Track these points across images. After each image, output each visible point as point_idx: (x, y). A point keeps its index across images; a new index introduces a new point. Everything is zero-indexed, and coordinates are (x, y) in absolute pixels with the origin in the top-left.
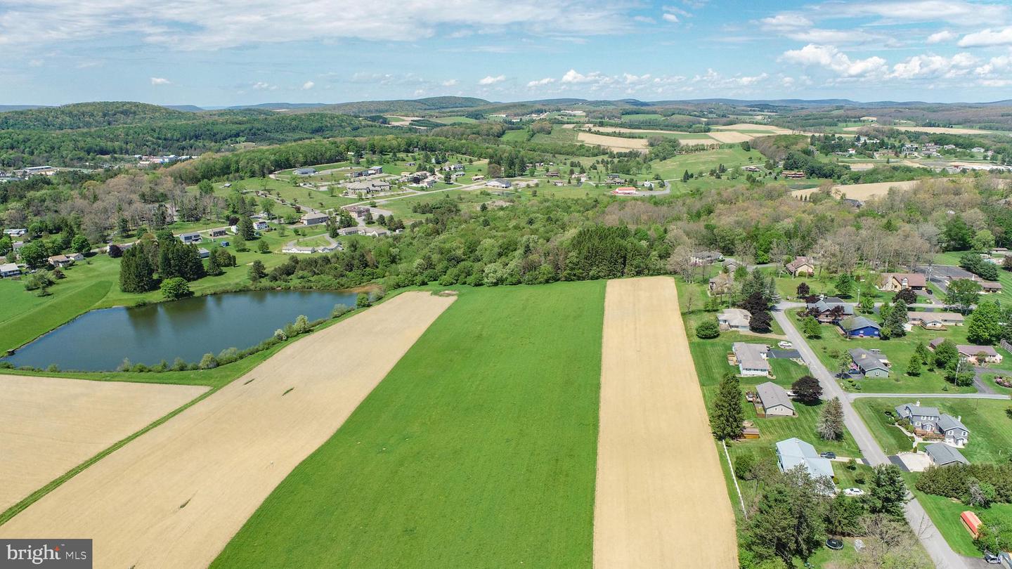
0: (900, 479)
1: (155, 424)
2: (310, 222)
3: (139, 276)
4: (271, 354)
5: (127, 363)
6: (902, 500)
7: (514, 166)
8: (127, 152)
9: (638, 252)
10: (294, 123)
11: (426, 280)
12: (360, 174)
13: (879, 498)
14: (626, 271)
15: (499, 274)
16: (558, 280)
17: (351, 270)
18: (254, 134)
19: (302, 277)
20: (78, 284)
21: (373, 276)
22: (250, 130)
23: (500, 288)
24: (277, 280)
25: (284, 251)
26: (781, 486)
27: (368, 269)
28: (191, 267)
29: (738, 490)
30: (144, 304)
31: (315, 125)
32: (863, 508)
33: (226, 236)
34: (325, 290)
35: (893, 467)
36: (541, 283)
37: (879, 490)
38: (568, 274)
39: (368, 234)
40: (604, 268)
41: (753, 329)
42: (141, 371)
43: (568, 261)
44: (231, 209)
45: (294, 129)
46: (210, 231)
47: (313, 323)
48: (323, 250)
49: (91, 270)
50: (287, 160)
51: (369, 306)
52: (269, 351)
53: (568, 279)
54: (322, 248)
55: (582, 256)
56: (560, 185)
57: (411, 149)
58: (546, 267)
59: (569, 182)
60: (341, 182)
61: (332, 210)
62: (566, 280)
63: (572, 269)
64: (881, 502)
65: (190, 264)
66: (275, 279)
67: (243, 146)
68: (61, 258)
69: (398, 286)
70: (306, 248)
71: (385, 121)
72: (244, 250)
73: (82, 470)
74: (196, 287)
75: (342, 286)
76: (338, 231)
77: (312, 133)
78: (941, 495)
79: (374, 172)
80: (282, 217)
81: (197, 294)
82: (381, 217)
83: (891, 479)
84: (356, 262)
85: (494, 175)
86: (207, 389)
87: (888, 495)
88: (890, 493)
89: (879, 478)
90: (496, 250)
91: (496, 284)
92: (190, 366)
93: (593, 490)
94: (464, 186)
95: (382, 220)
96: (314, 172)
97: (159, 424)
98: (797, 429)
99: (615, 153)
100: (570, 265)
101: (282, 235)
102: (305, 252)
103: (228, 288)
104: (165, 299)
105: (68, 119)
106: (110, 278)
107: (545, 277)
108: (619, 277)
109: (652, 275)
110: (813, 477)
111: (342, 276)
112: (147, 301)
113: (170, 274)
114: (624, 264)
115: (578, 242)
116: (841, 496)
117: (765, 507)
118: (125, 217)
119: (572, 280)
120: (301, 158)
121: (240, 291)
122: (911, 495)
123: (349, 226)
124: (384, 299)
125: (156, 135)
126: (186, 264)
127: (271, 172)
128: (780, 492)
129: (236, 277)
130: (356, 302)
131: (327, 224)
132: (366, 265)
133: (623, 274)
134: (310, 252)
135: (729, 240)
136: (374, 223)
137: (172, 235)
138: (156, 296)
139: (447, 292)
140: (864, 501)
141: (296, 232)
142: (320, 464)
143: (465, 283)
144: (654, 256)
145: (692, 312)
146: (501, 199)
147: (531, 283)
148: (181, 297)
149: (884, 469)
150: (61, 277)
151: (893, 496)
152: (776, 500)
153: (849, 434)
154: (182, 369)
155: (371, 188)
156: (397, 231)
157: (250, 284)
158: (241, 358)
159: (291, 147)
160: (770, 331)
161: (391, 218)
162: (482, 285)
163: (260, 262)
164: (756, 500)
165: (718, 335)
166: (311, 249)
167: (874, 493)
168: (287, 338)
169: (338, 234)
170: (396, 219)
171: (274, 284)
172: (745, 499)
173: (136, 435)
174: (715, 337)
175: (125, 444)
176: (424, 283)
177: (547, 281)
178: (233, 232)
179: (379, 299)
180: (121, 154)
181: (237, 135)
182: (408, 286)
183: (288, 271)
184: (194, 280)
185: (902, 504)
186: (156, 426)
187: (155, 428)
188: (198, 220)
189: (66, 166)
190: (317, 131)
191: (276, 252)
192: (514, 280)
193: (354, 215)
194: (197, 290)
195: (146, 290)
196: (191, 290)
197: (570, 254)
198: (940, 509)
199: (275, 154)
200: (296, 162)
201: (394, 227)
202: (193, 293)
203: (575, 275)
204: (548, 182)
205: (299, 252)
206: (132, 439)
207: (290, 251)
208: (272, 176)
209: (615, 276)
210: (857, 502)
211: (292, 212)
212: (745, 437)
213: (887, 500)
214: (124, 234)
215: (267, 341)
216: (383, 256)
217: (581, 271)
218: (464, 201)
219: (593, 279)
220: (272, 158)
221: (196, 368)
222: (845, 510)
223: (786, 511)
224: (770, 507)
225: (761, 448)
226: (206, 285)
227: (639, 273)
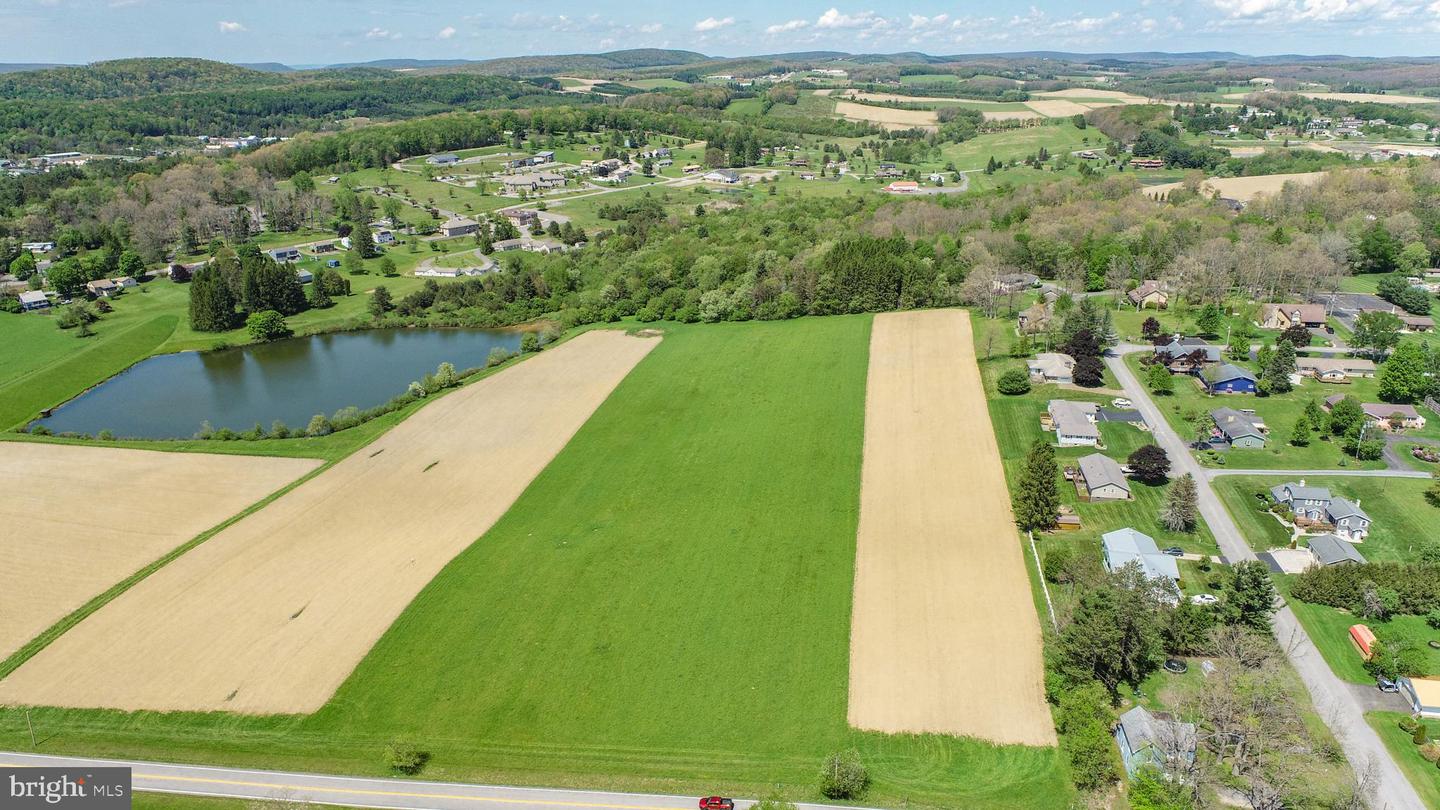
0: (1268, 580)
1: (252, 510)
2: (453, 231)
3: (216, 308)
4: (405, 417)
5: (206, 427)
6: (1269, 608)
7: (743, 151)
8: (186, 132)
9: (918, 274)
10: (424, 89)
11: (618, 314)
12: (523, 163)
13: (1238, 605)
14: (901, 301)
15: (721, 306)
16: (805, 314)
17: (513, 300)
18: (368, 105)
19: (443, 311)
20: (131, 320)
21: (544, 309)
22: (362, 99)
23: (723, 326)
24: (408, 314)
25: (417, 274)
26: (1104, 588)
27: (536, 299)
28: (287, 295)
29: (1048, 597)
30: (225, 348)
31: (456, 92)
32: (1215, 619)
33: (335, 252)
34: (476, 327)
35: (1258, 564)
36: (780, 318)
37: (1238, 595)
38: (821, 306)
39: (535, 250)
40: (870, 297)
41: (1078, 381)
42: (228, 439)
43: (818, 287)
44: (340, 214)
45: (425, 98)
46: (312, 245)
47: (463, 372)
48: (472, 272)
49: (149, 300)
50: (418, 142)
51: (539, 350)
52: (402, 412)
53: (819, 313)
54: (471, 269)
55: (839, 280)
56: (809, 178)
57: (595, 126)
58: (788, 296)
59: (823, 175)
60: (495, 174)
61: (483, 214)
62: (816, 315)
63: (825, 298)
64: (1240, 610)
65: (287, 291)
66: (405, 312)
67: (353, 123)
68: (105, 283)
69: (579, 323)
70: (450, 269)
71: (556, 86)
72: (361, 272)
73: (156, 569)
74: (297, 324)
75: (501, 322)
76: (494, 245)
77: (452, 103)
78: (1325, 604)
79: (541, 160)
80: (412, 225)
81: (297, 334)
82: (554, 225)
83: (1255, 580)
84: (519, 289)
85: (714, 163)
86: (320, 463)
87: (1251, 602)
88: (1253, 599)
89: (1239, 579)
90: (718, 272)
91: (717, 320)
92: (294, 432)
93: (850, 597)
94: (671, 180)
95: (555, 230)
96: (456, 160)
97: (257, 509)
98: (1132, 516)
99: (889, 131)
100: (822, 292)
101: (414, 251)
102: (447, 275)
103: (341, 325)
104: (253, 341)
105: (99, 83)
106: (173, 312)
107: (787, 310)
108: (892, 310)
109: (938, 307)
110: (1150, 577)
111: (500, 308)
112: (228, 343)
113: (259, 306)
114: (899, 291)
115: (833, 261)
116: (1186, 604)
117: (1082, 616)
118: (191, 225)
119: (824, 314)
120: (437, 141)
121: (358, 329)
122: (1282, 601)
123: (509, 237)
124: (559, 341)
125: (227, 107)
126: (281, 291)
127: (395, 160)
128: (1102, 596)
129: (352, 309)
130: (521, 345)
131: (477, 234)
132: (534, 293)
133: (896, 306)
134: (454, 275)
135: (1049, 257)
136: (543, 233)
137: (258, 250)
138: (241, 337)
139: (647, 331)
140: (1217, 610)
141: (434, 246)
142: (478, 563)
143: (673, 319)
144: (942, 279)
145: (993, 358)
146: (724, 199)
147: (766, 317)
148: (276, 337)
149: (1246, 567)
150: (107, 310)
151: (1257, 603)
152: (1096, 606)
153: (1205, 524)
154: (283, 436)
155: (539, 183)
156: (577, 245)
157: (371, 319)
158: (364, 421)
159: (424, 122)
160: (1101, 385)
161: (568, 226)
162: (697, 321)
163: (384, 289)
164: (1071, 607)
165: (1029, 389)
166: (455, 270)
167: (1232, 599)
168: (426, 394)
169: (492, 250)
170: (575, 228)
171: (405, 320)
172: (1057, 608)
173: (226, 525)
174: (1023, 392)
175: (211, 536)
176: (615, 319)
177: (789, 316)
178: (344, 247)
179: (553, 340)
180: (179, 133)
181: (344, 107)
182: (593, 322)
183: (424, 301)
184: (293, 314)
185: (1269, 614)
186: (252, 512)
187: (252, 515)
188: (294, 229)
189: (101, 153)
190: (459, 101)
191: (406, 275)
192: (743, 314)
193: (515, 222)
194: (298, 329)
195: (226, 329)
196: (289, 327)
197: (823, 277)
198: (1322, 622)
199: (400, 135)
200: (431, 145)
201: (571, 240)
202: (291, 332)
203: (828, 307)
204: (793, 174)
205: (439, 275)
206: (221, 529)
207: (426, 274)
208: (396, 166)
209: (885, 309)
210: (1207, 611)
211: (427, 217)
212: (1060, 528)
213: (1249, 608)
214: (192, 250)
215: (399, 398)
216: (557, 281)
217: (837, 300)
218: (671, 202)
219: (854, 311)
220: (397, 139)
221: (303, 435)
222: (1191, 622)
223: (1109, 620)
224: (1088, 615)
225: (1081, 542)
226: (310, 322)
227: (919, 304)
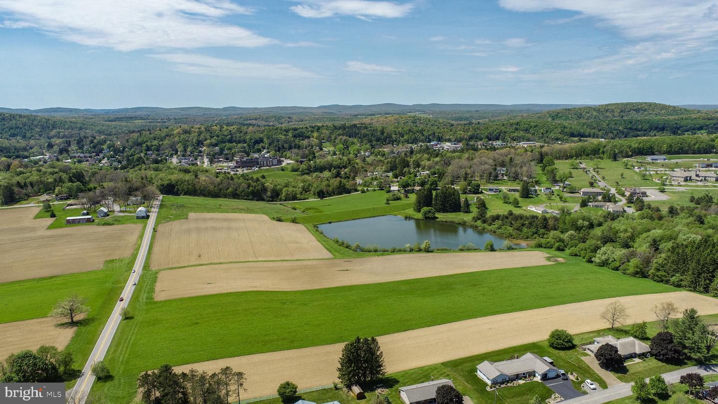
2: (585, 193)
4: (387, 255)
16: (645, 277)
25: (529, 208)
30: (409, 218)
36: (629, 274)
38: (654, 274)
39: (608, 209)
40: (687, 278)
46: (508, 188)
48: (551, 213)
50: (650, 149)
51: (493, 250)
52: (391, 253)
55: (671, 260)
58: (635, 261)
62: (652, 279)
63: (657, 269)
66: (485, 221)
76: (588, 203)
81: (438, 220)
82: (637, 199)
91: (600, 264)
96: (665, 159)
100: (656, 264)
104: (421, 218)
112: (412, 216)
119: (656, 281)
120: (664, 149)
121: (459, 223)
124: (512, 250)
127: (629, 156)
134: (541, 212)
136: (633, 203)
139: (560, 259)
143: (584, 258)
147: (624, 272)
148: (429, 219)
150: (407, 197)
154: (347, 247)
162: (592, 262)
168: (412, 251)
169: (585, 206)
176: (559, 249)
177: (635, 275)
179: (509, 249)
182: (549, 248)
191: (524, 208)
192: (615, 266)
194: (441, 218)
195: (417, 210)
196: (438, 217)
200: (659, 150)
201: (638, 209)
203: (659, 276)
205: (535, 211)
207: (531, 209)
211: (586, 185)
217: (665, 274)
219: (673, 285)
220: (636, 146)
